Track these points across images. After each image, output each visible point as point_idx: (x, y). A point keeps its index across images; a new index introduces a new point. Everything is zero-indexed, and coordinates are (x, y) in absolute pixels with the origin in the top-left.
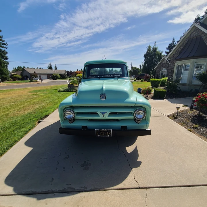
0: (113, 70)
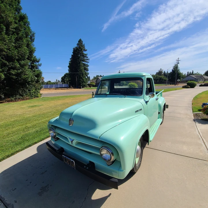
0: (194, 73)
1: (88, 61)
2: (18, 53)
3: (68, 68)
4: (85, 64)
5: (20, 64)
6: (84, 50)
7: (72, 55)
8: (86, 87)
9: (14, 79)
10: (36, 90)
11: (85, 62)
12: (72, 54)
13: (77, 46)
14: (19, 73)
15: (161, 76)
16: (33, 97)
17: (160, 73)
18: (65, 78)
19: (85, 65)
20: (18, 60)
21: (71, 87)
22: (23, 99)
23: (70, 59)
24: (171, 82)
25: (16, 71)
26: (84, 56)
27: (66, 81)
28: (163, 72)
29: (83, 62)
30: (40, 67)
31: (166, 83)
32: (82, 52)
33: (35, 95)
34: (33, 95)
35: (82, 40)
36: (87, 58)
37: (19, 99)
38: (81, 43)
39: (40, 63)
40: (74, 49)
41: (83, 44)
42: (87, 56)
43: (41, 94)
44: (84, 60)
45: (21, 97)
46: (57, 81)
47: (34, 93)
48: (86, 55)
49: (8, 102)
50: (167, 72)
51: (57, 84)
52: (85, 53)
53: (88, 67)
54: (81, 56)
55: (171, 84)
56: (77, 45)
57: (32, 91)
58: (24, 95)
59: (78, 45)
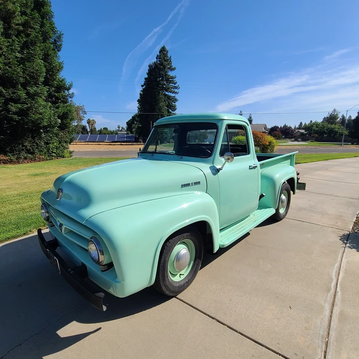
1: (176, 90)
2: (24, 72)
3: (137, 105)
4: (170, 96)
5: (28, 93)
6: (169, 68)
7: (146, 79)
8: (169, 142)
9: (15, 121)
10: (60, 143)
11: (170, 92)
12: (147, 76)
13: (156, 61)
14: (25, 109)
15: (333, 126)
16: (52, 156)
17: (331, 119)
18: (134, 123)
19: (170, 99)
20: (24, 85)
21: (140, 140)
22: (33, 160)
23: (142, 86)
24: (354, 140)
25: (19, 106)
26: (170, 80)
27: (134, 130)
28: (340, 116)
29: (167, 93)
30: (70, 99)
31: (341, 141)
32: (166, 72)
33: (59, 154)
34: (55, 153)
35: (167, 48)
36: (175, 83)
37: (25, 158)
38: (164, 54)
39: (71, 91)
40: (149, 66)
41: (169, 55)
42: (176, 80)
43: (71, 153)
44: (168, 88)
45: (30, 155)
46: (119, 128)
47: (57, 149)
48: (172, 78)
49: (5, 163)
50: (350, 117)
51: (117, 134)
52: (171, 74)
53: (175, 103)
54: (162, 80)
55: (353, 144)
56: (157, 58)
57: (51, 145)
58: (37, 151)
59: (160, 58)
